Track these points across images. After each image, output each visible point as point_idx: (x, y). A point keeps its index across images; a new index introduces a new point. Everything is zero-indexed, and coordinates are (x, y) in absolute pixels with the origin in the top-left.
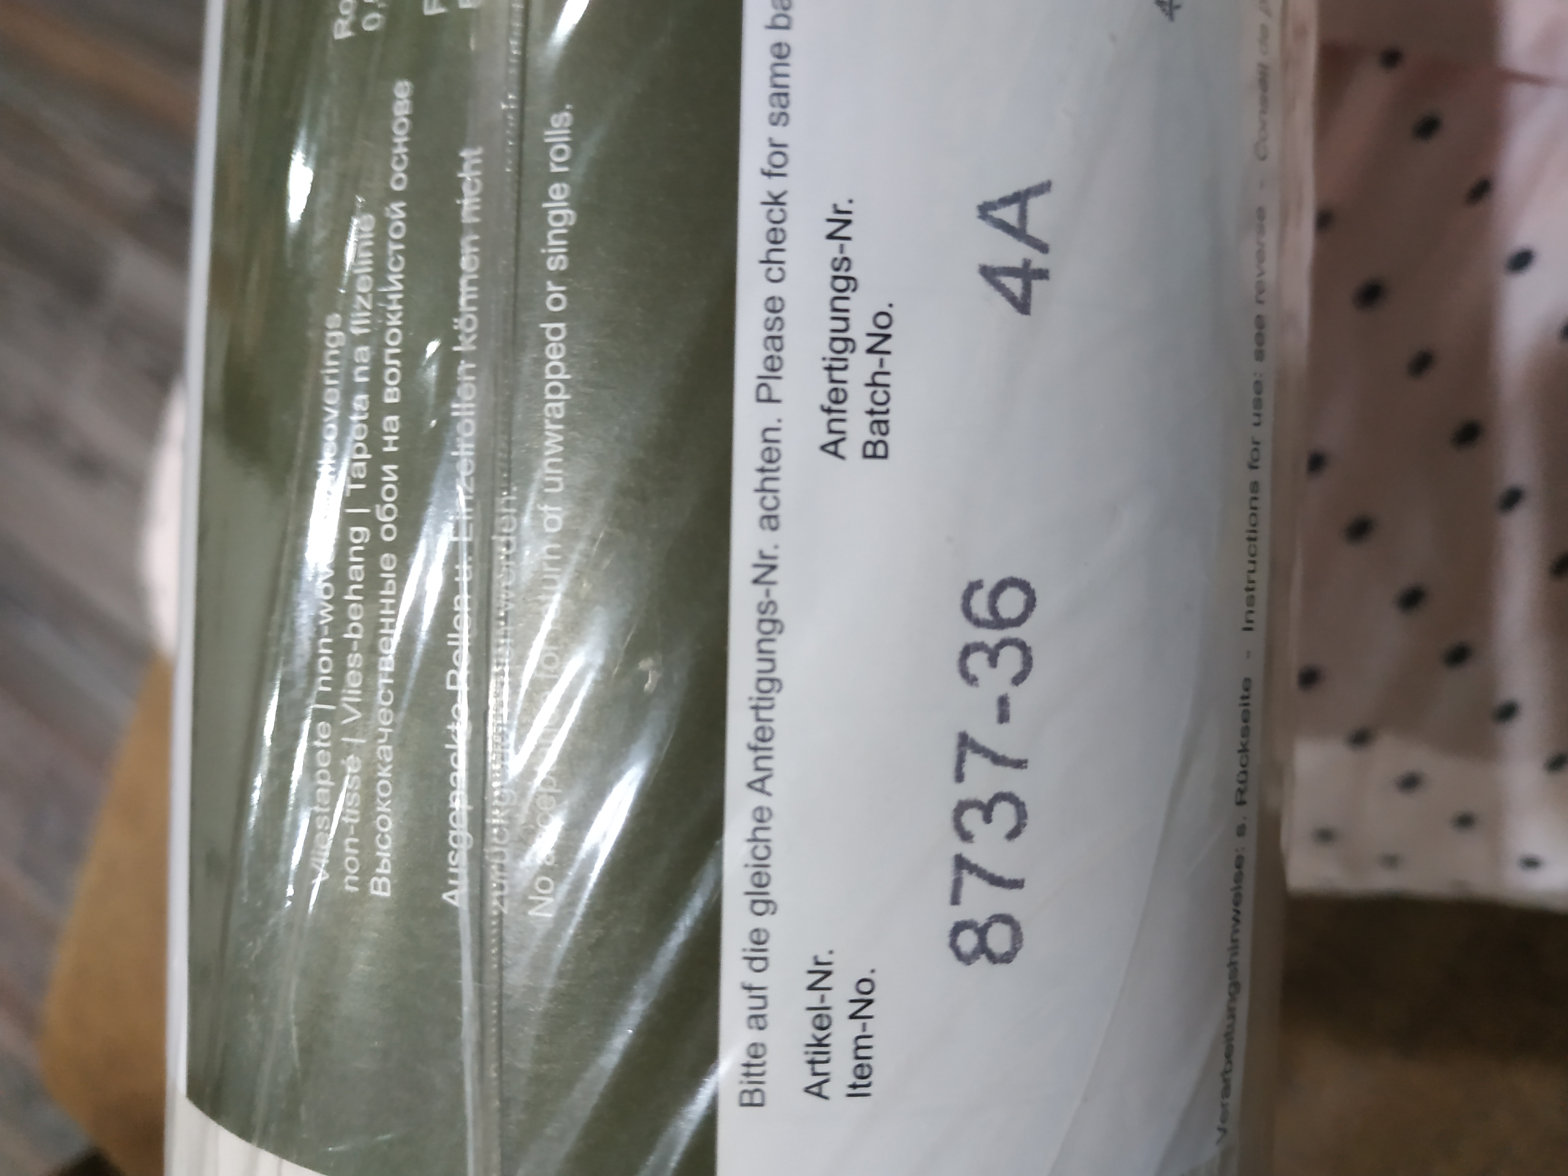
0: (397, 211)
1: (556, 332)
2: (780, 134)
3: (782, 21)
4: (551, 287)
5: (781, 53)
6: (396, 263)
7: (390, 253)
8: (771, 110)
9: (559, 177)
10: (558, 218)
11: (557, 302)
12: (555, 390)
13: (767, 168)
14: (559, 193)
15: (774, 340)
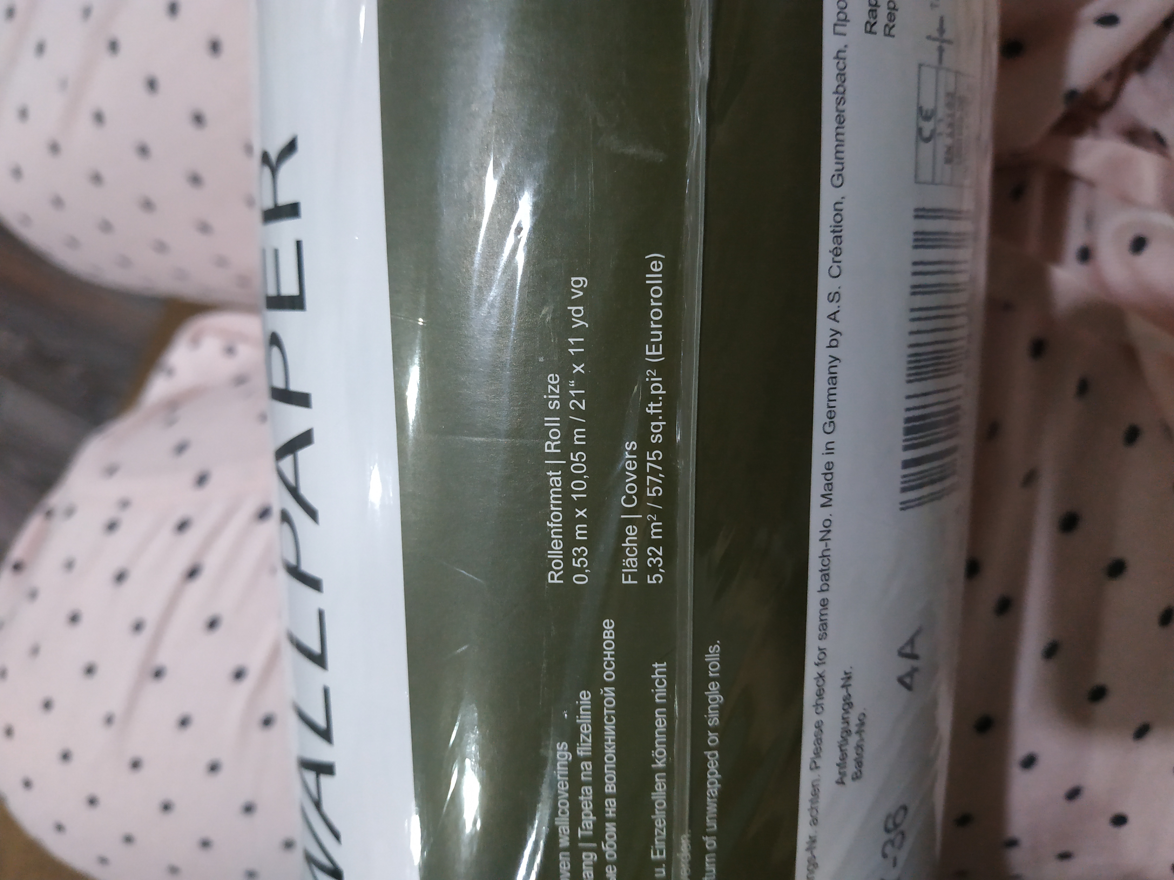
0: (609, 693)
1: (713, 756)
2: (823, 644)
3: (825, 587)
4: (710, 734)
5: (824, 604)
6: (610, 720)
7: (605, 714)
8: (819, 632)
9: (714, 679)
10: (714, 700)
11: (713, 741)
12: (712, 783)
13: (817, 661)
14: (714, 688)
15: (818, 741)
